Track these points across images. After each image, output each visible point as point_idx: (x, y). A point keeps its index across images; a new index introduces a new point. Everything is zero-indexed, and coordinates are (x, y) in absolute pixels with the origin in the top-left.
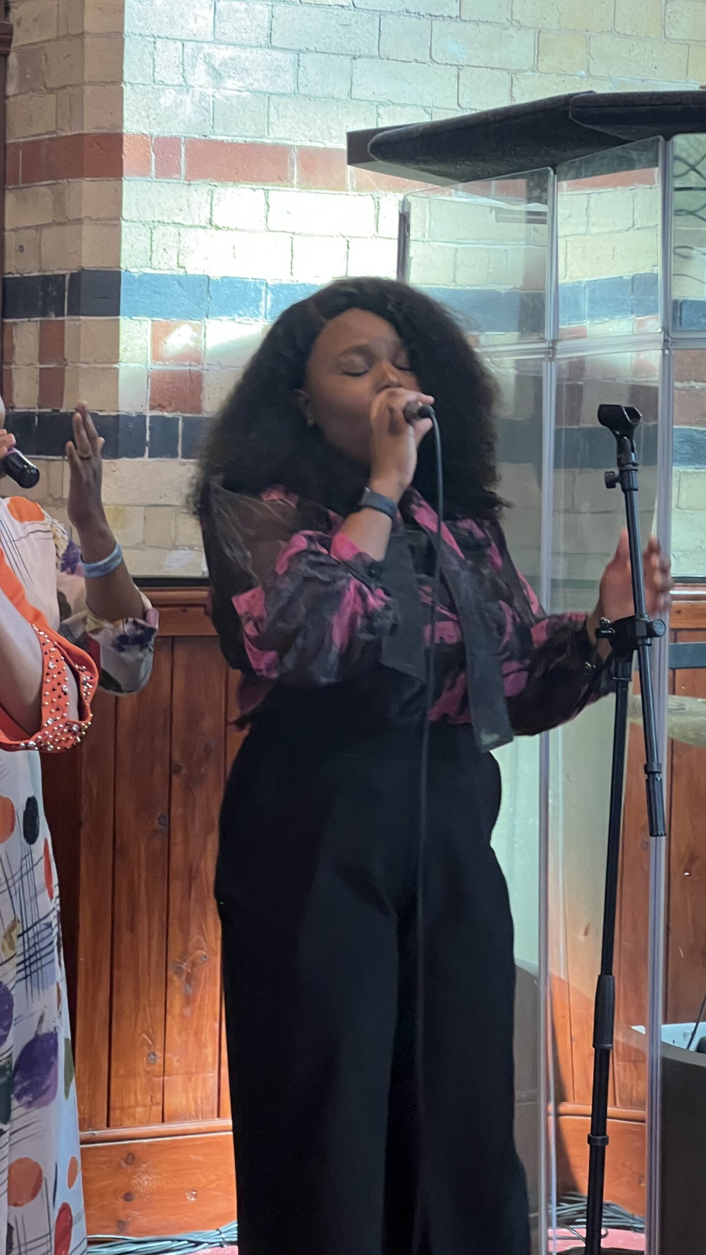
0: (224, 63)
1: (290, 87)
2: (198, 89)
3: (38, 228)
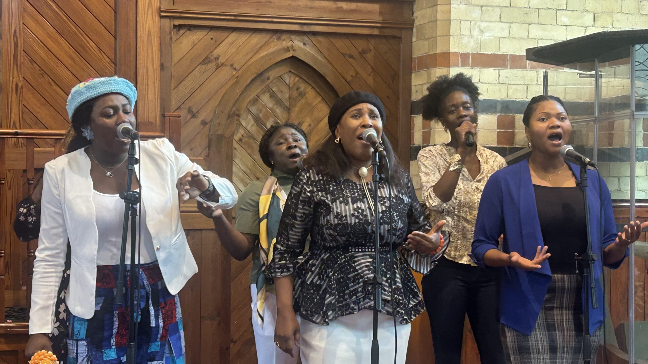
0: (484, 28)
1: (507, 35)
2: (475, 37)
3: (422, 85)
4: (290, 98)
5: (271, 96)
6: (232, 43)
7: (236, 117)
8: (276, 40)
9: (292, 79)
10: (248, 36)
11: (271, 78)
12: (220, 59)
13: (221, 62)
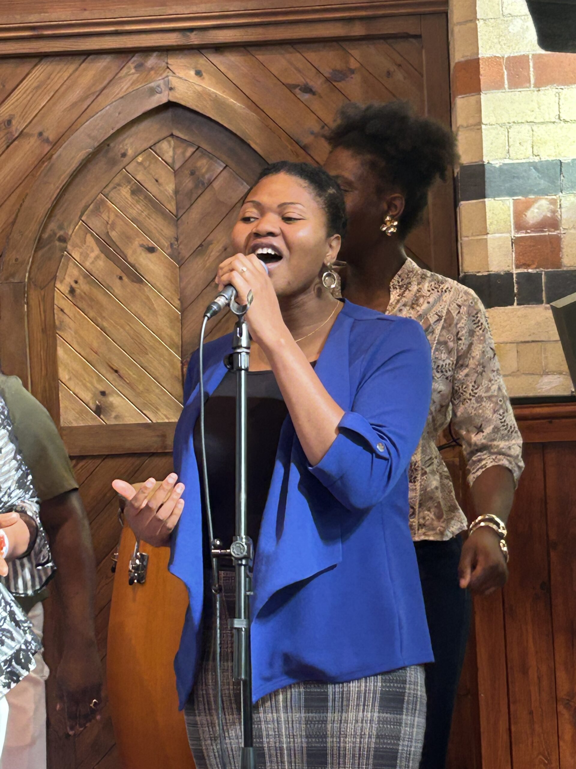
4: (176, 192)
5: (133, 193)
6: (37, 88)
7: (57, 243)
8: (133, 71)
9: (179, 151)
10: (72, 67)
11: (130, 152)
12: (14, 122)
13: (17, 129)
